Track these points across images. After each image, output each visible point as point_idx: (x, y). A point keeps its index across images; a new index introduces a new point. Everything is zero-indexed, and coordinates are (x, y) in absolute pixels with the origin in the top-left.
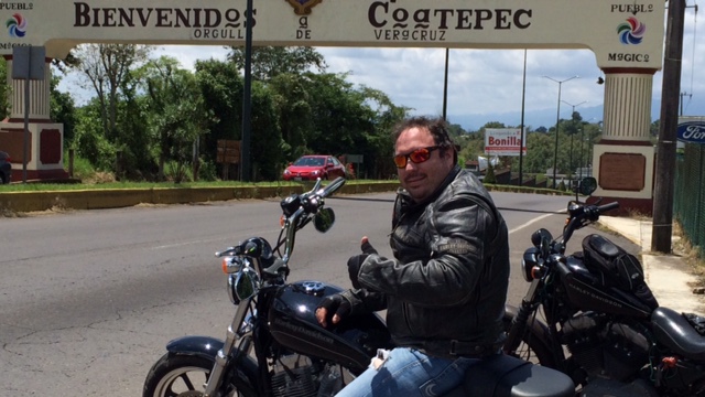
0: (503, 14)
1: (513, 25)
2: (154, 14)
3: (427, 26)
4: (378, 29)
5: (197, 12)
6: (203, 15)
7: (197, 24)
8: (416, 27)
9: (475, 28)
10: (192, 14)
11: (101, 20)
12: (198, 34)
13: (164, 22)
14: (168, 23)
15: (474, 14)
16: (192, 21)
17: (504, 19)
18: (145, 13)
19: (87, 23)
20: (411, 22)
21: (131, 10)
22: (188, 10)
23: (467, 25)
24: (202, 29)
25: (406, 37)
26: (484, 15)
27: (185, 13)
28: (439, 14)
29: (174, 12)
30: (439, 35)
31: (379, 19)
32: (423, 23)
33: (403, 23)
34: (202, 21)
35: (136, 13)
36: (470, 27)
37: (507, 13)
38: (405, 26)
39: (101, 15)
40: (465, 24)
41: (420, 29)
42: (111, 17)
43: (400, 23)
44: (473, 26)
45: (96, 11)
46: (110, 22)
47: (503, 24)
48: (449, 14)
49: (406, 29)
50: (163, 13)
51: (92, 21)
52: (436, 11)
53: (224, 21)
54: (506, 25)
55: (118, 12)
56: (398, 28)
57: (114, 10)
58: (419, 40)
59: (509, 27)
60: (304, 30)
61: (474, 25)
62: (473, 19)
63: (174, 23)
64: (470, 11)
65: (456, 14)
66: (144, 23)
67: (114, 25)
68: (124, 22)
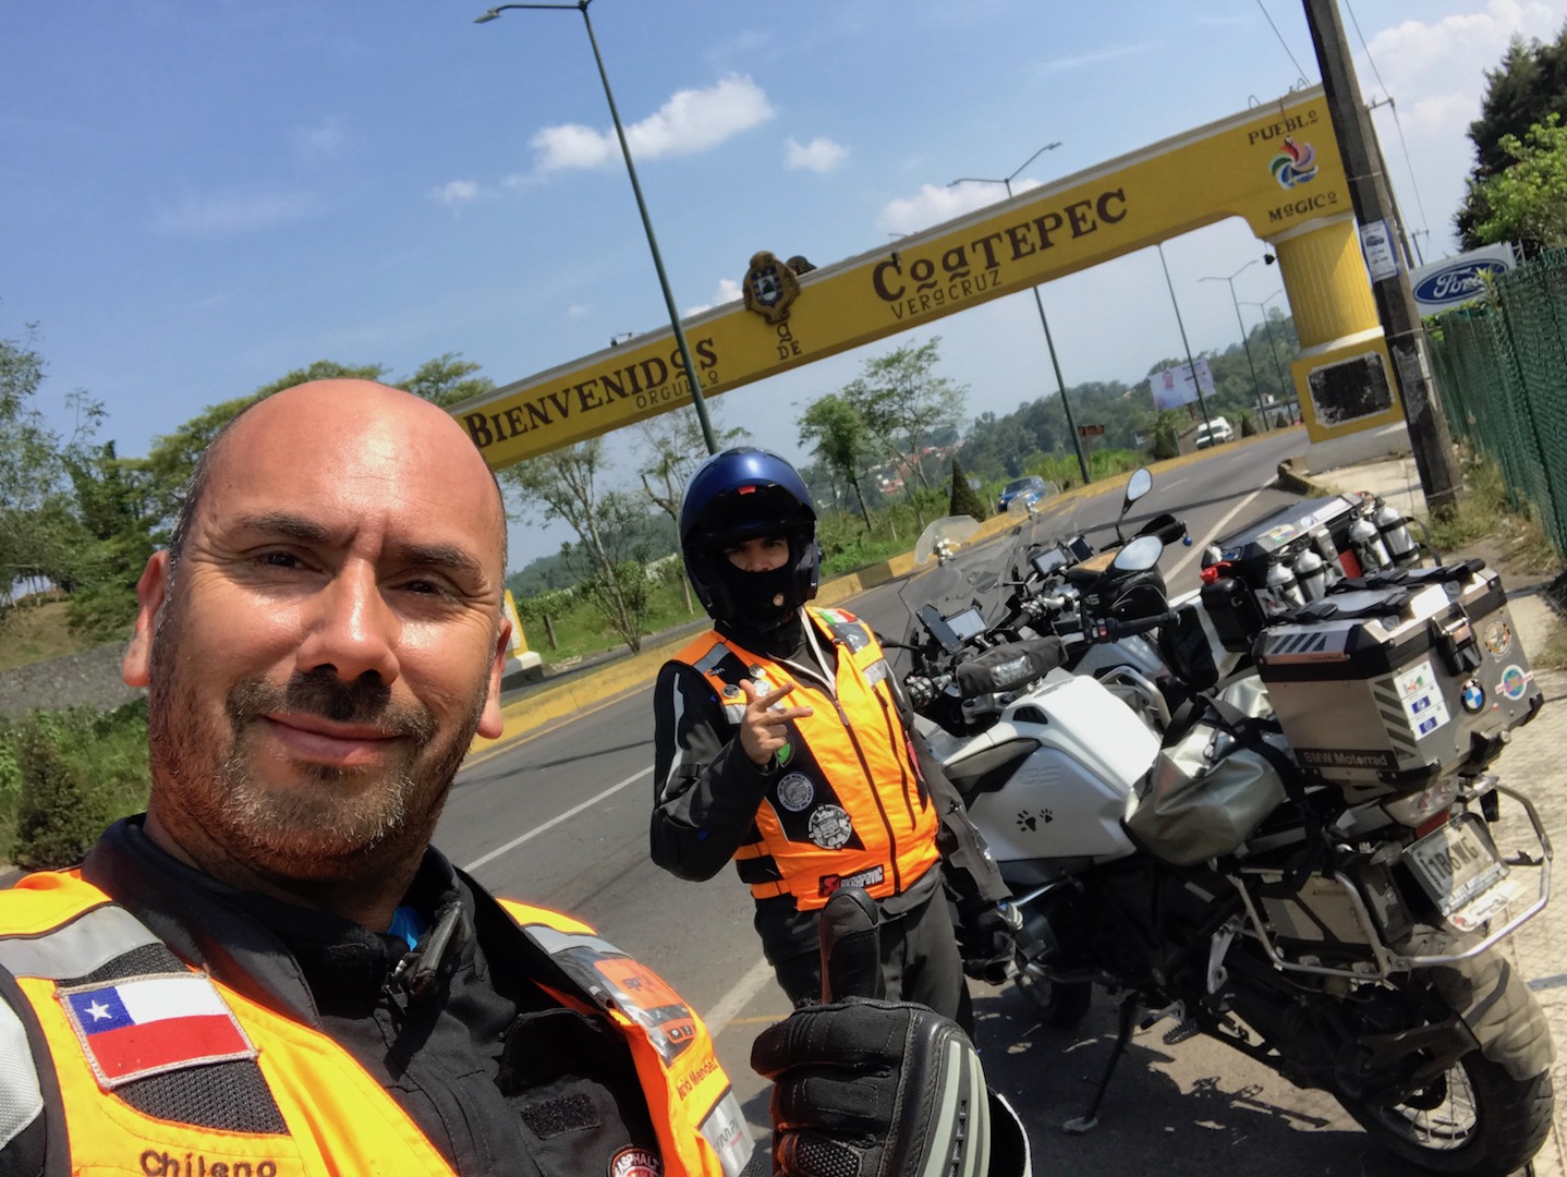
0: (1079, 212)
1: (1100, 223)
2: (574, 394)
3: (968, 273)
4: (896, 304)
5: (631, 370)
6: (640, 373)
7: (637, 389)
8: (952, 279)
9: (1042, 248)
10: (625, 376)
11: (507, 429)
12: (642, 402)
13: (590, 402)
14: (596, 402)
15: (1034, 228)
16: (628, 387)
17: (1083, 218)
18: (561, 399)
19: (489, 441)
20: (941, 276)
21: (541, 400)
22: (618, 373)
23: (1028, 248)
24: (645, 393)
25: (940, 299)
26: (1049, 223)
27: (615, 379)
28: (980, 247)
29: (600, 383)
30: (990, 279)
31: (892, 289)
32: (961, 270)
33: (930, 281)
34: (642, 382)
35: (549, 404)
36: (1033, 251)
37: (1085, 208)
38: (935, 283)
39: (504, 421)
40: (1024, 248)
41: (958, 281)
42: (518, 420)
43: (925, 283)
44: (1037, 248)
45: (496, 419)
46: (519, 427)
47: (1083, 227)
48: (994, 243)
49: (936, 288)
50: (586, 390)
51: (495, 436)
52: (974, 245)
53: (672, 371)
54: (1089, 225)
55: (525, 410)
56: (925, 291)
57: (519, 408)
58: (962, 297)
59: (1094, 227)
60: (787, 344)
61: (1038, 244)
62: (1034, 237)
63: (605, 399)
64: (1027, 226)
65: (1006, 238)
66: (565, 413)
67: (526, 430)
68: (538, 421)
